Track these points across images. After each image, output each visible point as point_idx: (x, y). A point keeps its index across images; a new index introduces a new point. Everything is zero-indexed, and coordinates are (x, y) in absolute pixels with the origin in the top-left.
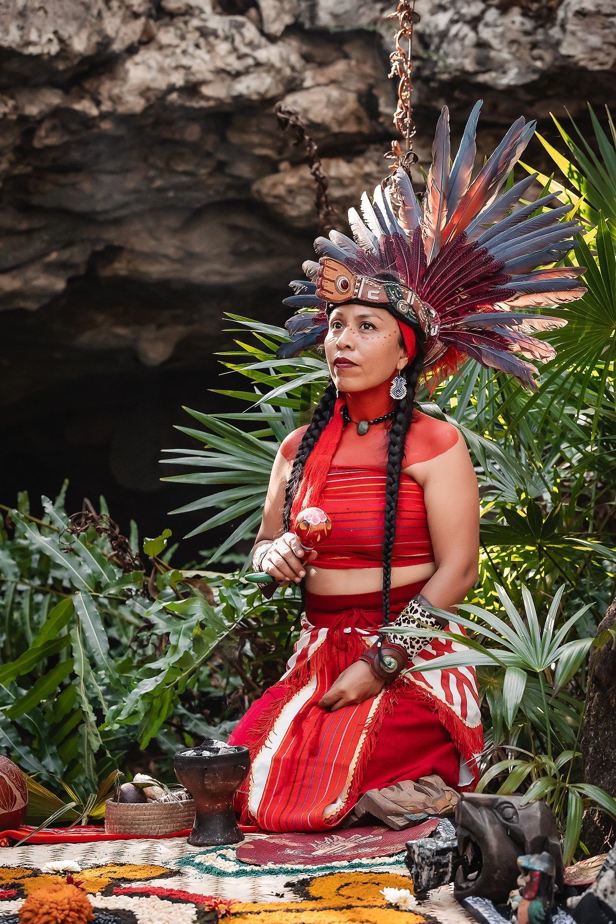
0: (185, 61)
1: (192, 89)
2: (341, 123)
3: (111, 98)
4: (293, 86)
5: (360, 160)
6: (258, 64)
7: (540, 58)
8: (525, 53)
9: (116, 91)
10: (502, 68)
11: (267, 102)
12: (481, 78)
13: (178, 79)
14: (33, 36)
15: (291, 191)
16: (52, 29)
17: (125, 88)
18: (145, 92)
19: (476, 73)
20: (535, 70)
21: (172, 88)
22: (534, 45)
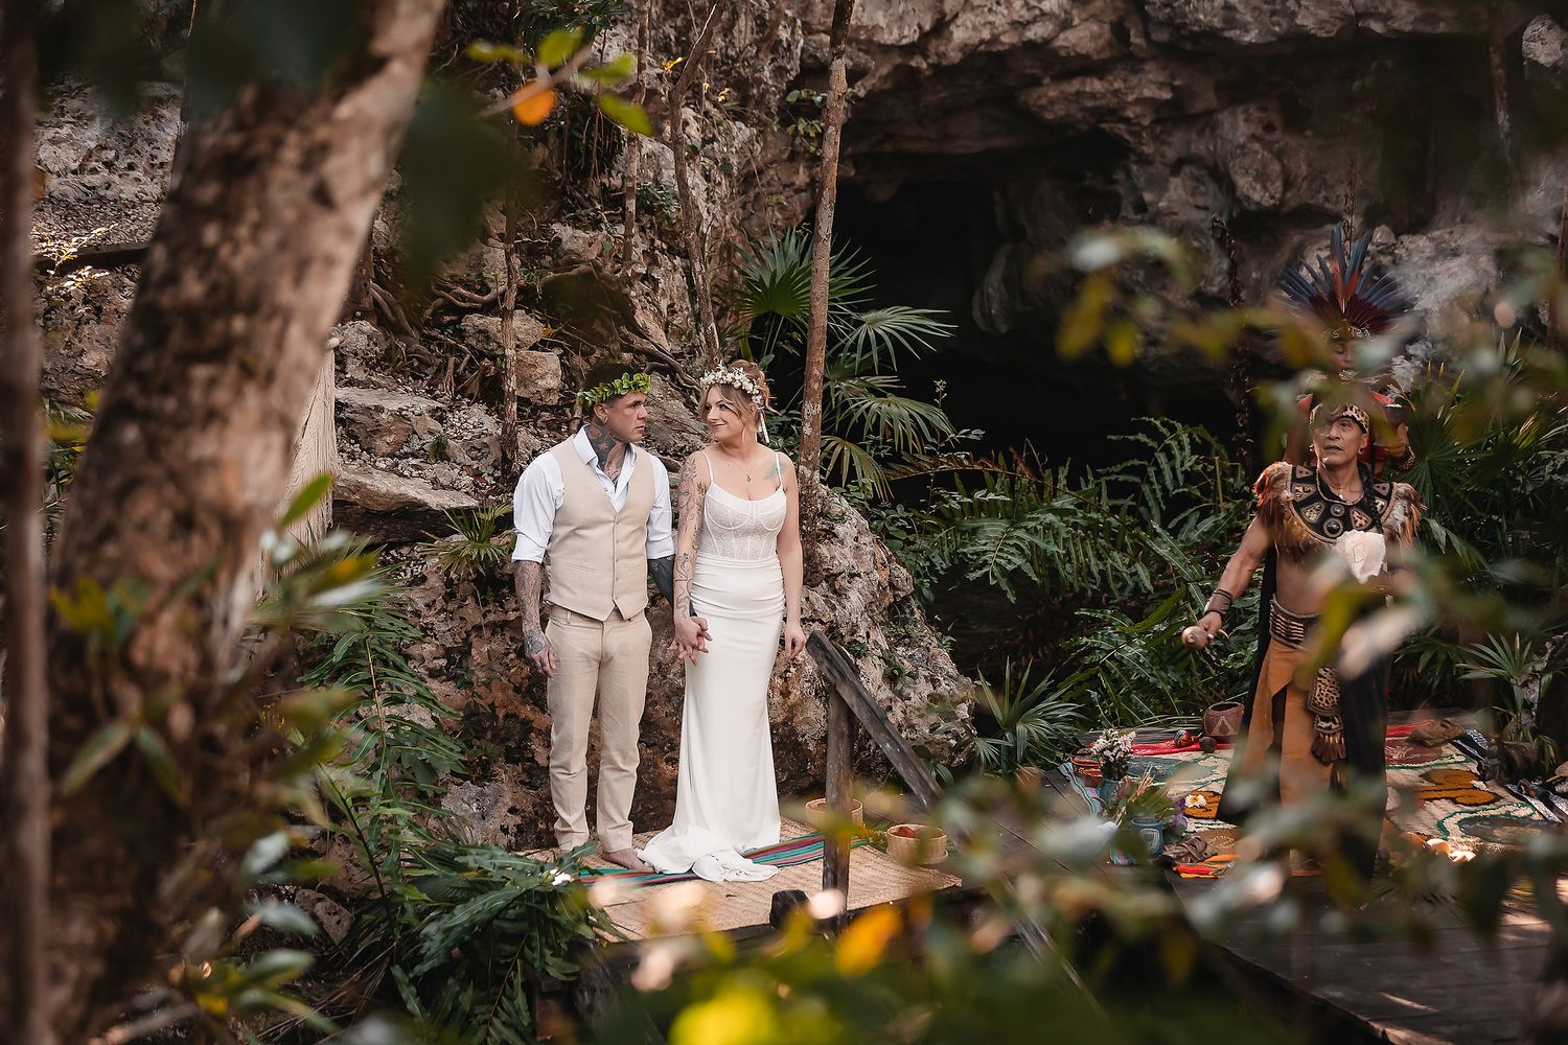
0: (991, 18)
1: (995, 39)
2: (1099, 53)
3: (937, 54)
4: (1066, 25)
5: (1111, 78)
6: (1043, 14)
7: (1279, 24)
8: (1266, 19)
9: (942, 49)
10: (1245, 28)
11: (1047, 41)
12: (1227, 34)
13: (986, 34)
14: (906, 32)
15: (1051, 102)
16: (916, 22)
17: (950, 47)
18: (964, 47)
19: (1223, 30)
20: (1274, 33)
21: (982, 42)
22: (1273, 13)
